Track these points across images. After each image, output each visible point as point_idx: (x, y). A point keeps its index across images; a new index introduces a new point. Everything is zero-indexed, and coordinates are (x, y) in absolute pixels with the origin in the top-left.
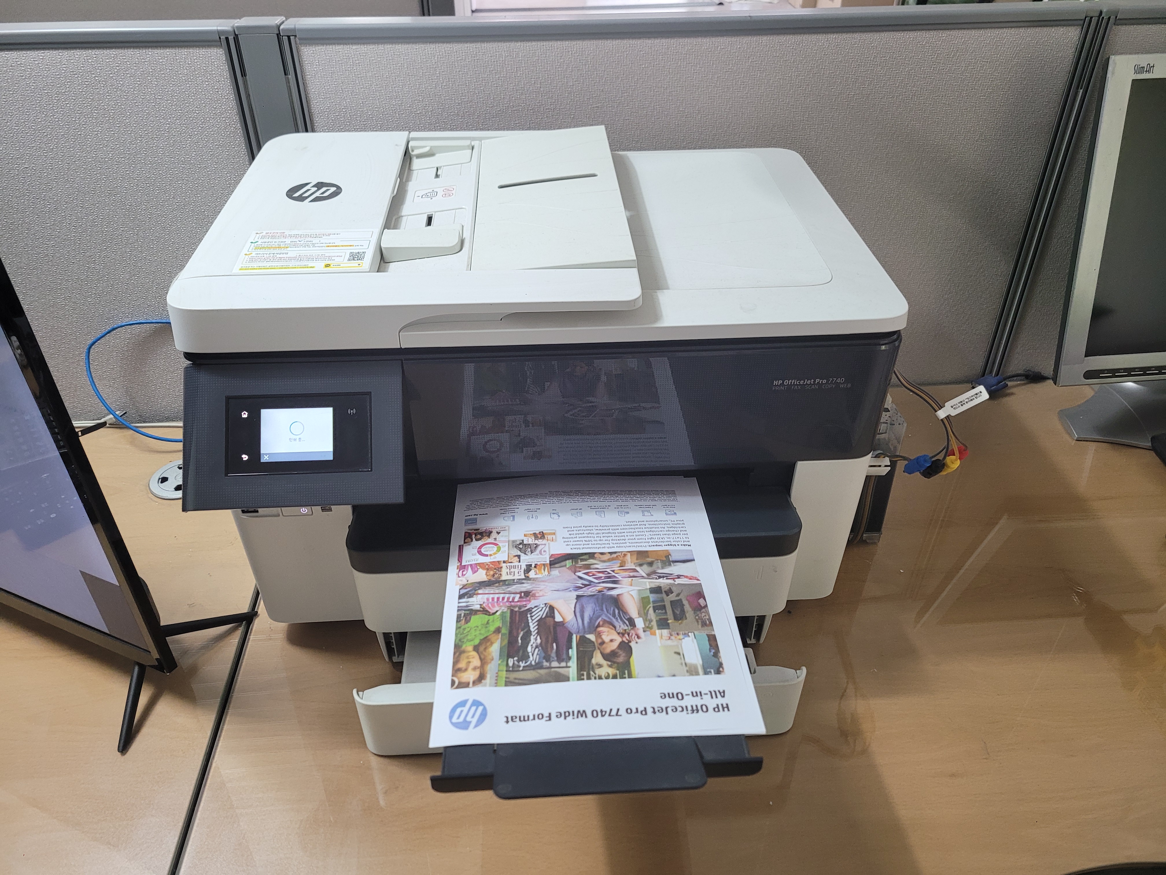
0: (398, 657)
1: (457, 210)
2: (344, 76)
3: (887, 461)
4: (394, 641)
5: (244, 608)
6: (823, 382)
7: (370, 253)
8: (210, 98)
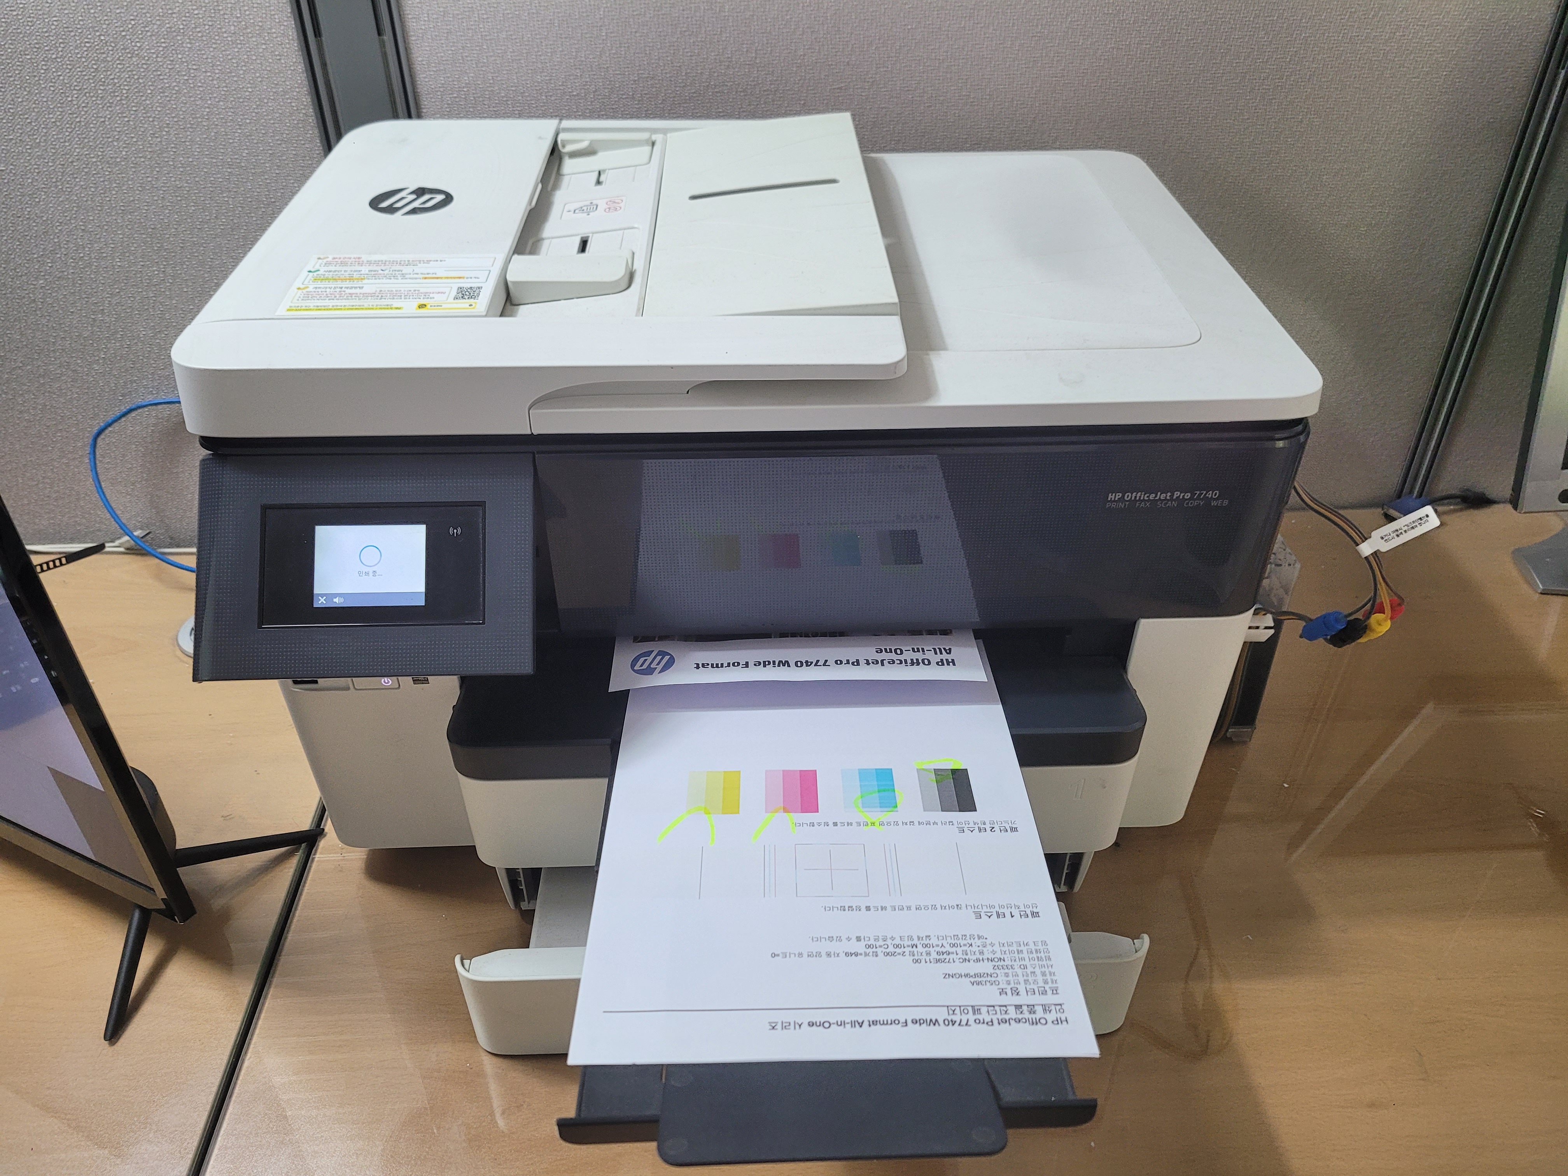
0: (529, 902)
1: (626, 231)
2: (466, 38)
3: (1269, 620)
4: (522, 879)
5: (305, 824)
6: (1186, 497)
7: (488, 289)
8: (268, 69)
